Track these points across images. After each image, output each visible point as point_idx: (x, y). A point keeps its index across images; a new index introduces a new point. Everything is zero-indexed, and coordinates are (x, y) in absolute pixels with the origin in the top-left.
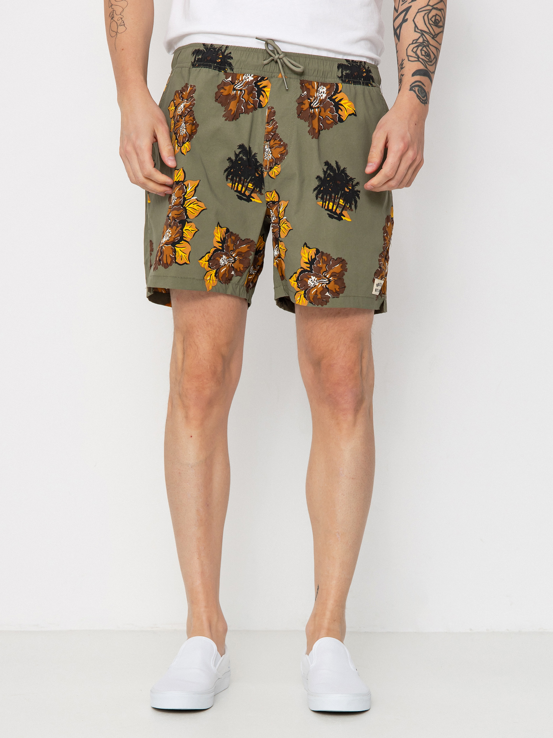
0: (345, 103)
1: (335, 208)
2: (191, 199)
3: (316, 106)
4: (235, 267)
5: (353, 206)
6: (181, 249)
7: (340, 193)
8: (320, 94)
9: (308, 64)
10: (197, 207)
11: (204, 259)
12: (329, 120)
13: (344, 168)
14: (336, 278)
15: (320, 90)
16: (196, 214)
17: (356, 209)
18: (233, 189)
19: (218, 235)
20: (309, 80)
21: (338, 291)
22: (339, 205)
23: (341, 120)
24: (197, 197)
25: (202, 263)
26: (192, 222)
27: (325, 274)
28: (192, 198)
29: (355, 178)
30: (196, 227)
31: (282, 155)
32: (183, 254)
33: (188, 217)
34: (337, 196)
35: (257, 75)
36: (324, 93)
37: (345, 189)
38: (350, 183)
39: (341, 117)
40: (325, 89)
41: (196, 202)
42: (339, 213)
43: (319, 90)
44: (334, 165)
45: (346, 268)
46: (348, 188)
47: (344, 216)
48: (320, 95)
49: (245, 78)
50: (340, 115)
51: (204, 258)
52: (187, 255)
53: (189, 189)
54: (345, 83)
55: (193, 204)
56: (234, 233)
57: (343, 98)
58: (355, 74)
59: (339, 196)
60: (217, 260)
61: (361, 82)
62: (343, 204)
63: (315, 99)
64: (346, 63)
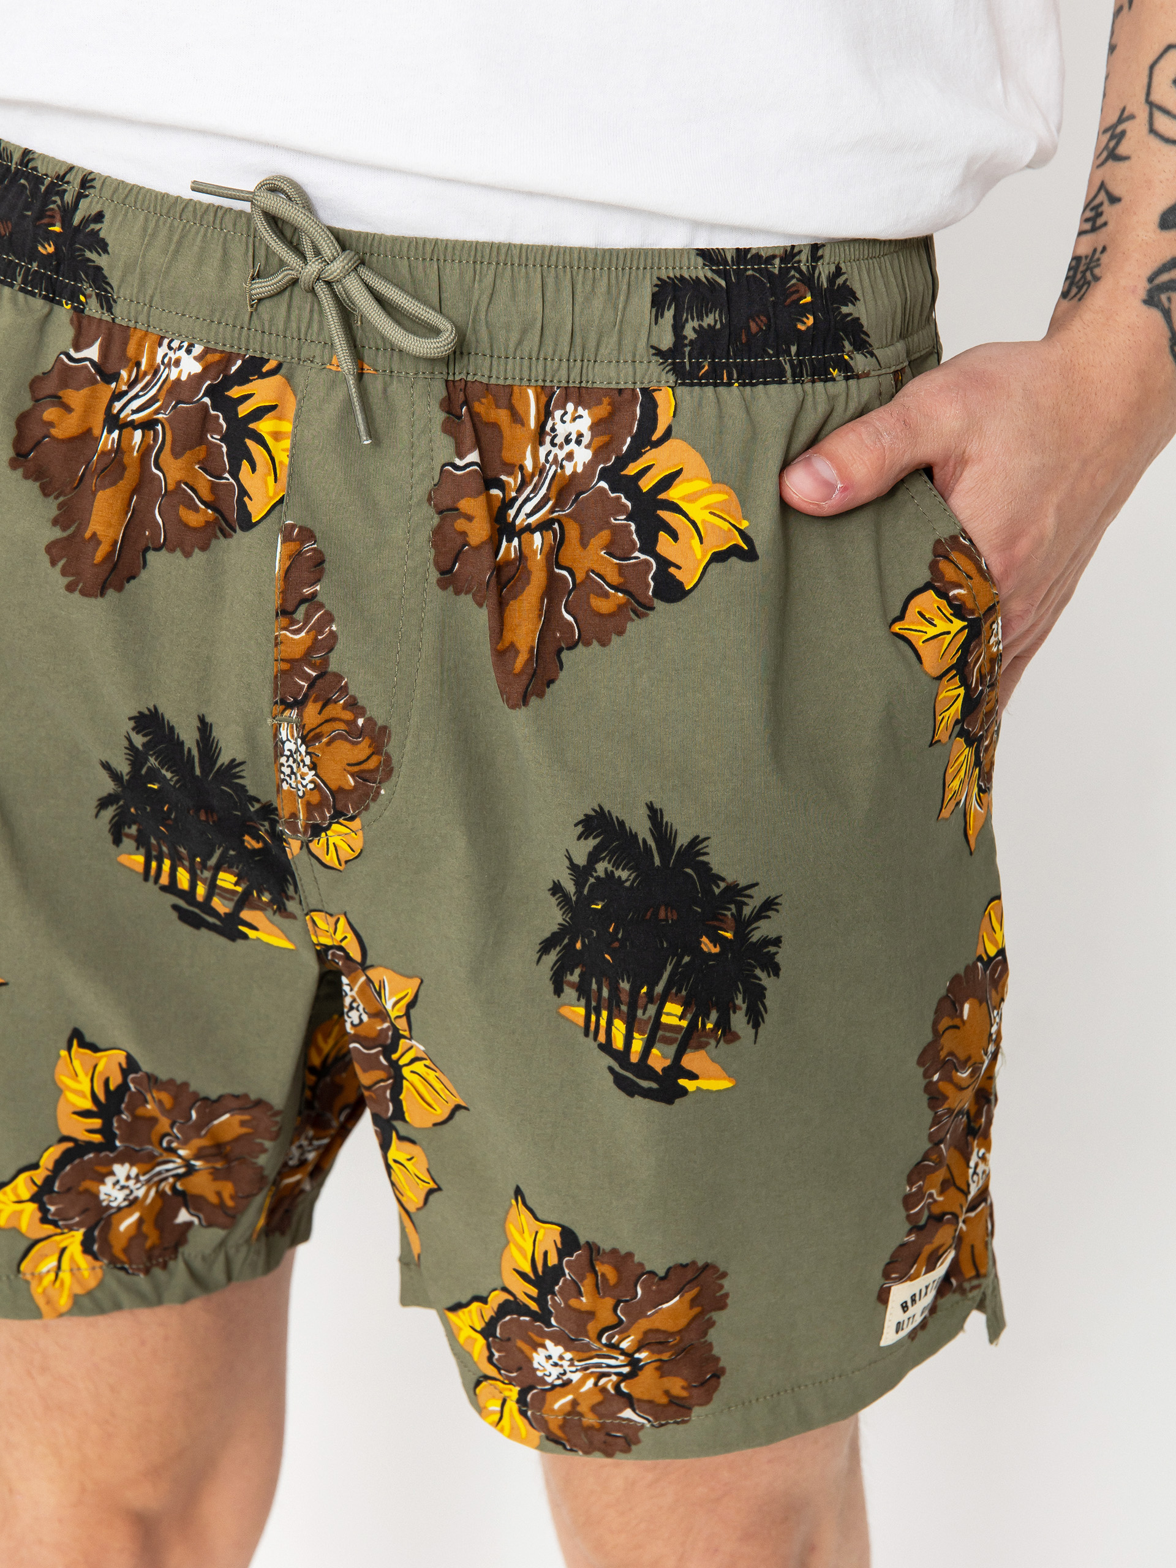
0: (692, 498)
1: (637, 1045)
3: (531, 520)
4: (196, 1193)
5: (739, 1021)
7: (669, 968)
8: (559, 450)
9: (485, 299)
11: (5, 1193)
12: (606, 595)
13: (695, 841)
14: (668, 1354)
15: (559, 427)
17: (756, 1026)
18: (153, 879)
19: (81, 1081)
20: (493, 381)
21: (683, 1398)
22: (660, 1033)
23: (670, 589)
25: (3, 1211)
27: (610, 1338)
29: (757, 884)
31: (365, 780)
34: (644, 990)
35: (222, 352)
36: (578, 442)
37: (700, 943)
38: (729, 913)
39: (672, 570)
40: (584, 424)
42: (664, 1068)
43: (553, 429)
44: (641, 828)
45: (722, 1292)
46: (716, 939)
47: (694, 1076)
48: (561, 454)
49: (166, 361)
50: (664, 563)
51: (8, 1188)
54: (692, 385)
57: (678, 473)
58: (754, 327)
59: (659, 989)
60: (87, 1191)
61: (787, 367)
62: (684, 1023)
63: (528, 479)
64: (702, 272)
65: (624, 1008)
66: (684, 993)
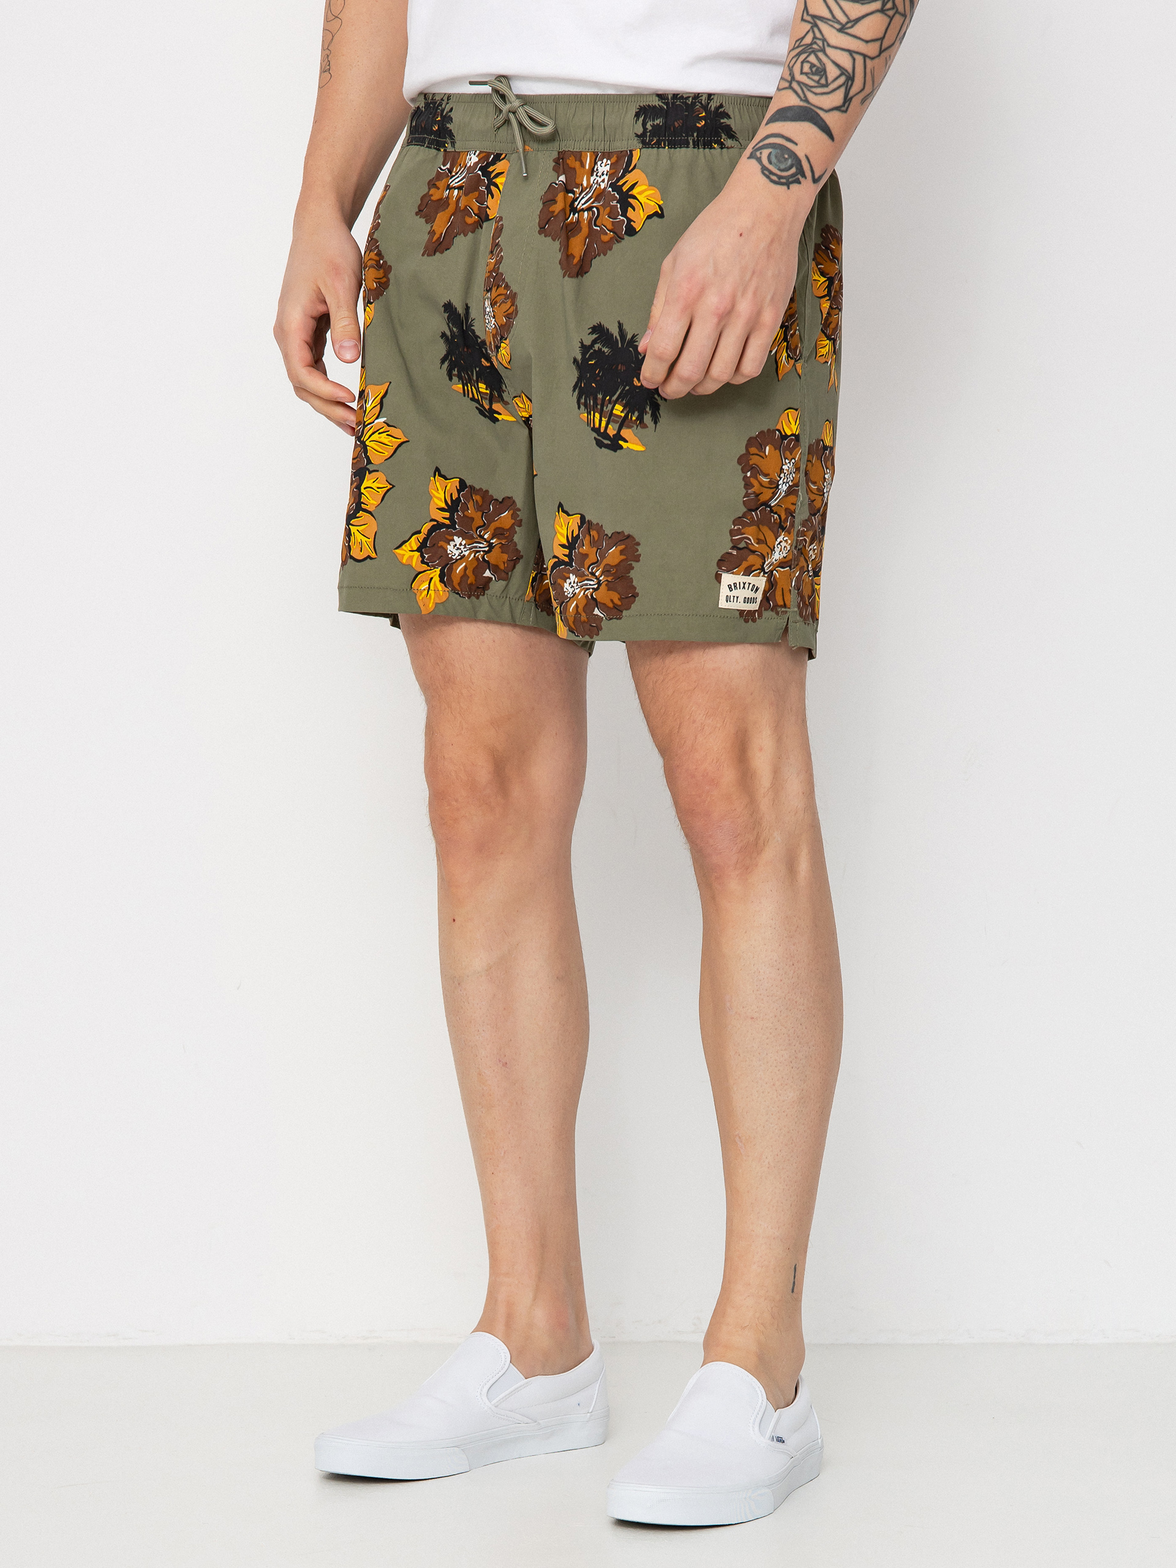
0: (642, 193)
1: (604, 424)
2: (374, 422)
3: (584, 206)
4: (492, 561)
5: (647, 418)
6: (360, 528)
7: (619, 391)
8: (600, 177)
9: (571, 116)
10: (388, 440)
11: (406, 546)
12: (606, 234)
13: (633, 336)
14: (614, 577)
15: (599, 168)
16: (387, 454)
17: (656, 423)
18: (466, 395)
19: (440, 493)
20: (575, 150)
21: (620, 606)
22: (612, 417)
23: (631, 231)
24: (385, 419)
25: (404, 555)
26: (378, 471)
27: (592, 569)
28: (376, 421)
30: (387, 481)
31: (510, 319)
32: (364, 539)
33: (369, 462)
34: (608, 398)
35: (485, 152)
36: (607, 175)
37: (633, 381)
39: (632, 223)
40: (608, 165)
41: (386, 428)
42: (613, 435)
43: (597, 170)
44: (615, 331)
45: (635, 553)
46: (639, 380)
47: (626, 441)
48: (600, 180)
49: (468, 161)
50: (629, 220)
51: (407, 543)
52: (371, 540)
53: (370, 402)
54: (648, 148)
55: (379, 433)
56: (477, 487)
57: (637, 183)
58: (676, 125)
59: (614, 398)
60: (441, 547)
61: (691, 142)
62: (623, 415)
63: (584, 189)
64: (656, 102)
65: (599, 407)
66: (624, 402)
